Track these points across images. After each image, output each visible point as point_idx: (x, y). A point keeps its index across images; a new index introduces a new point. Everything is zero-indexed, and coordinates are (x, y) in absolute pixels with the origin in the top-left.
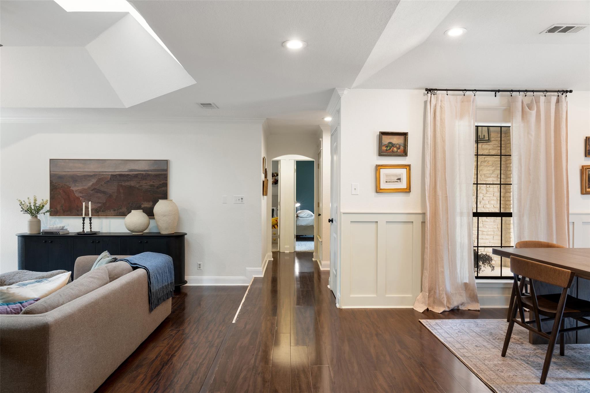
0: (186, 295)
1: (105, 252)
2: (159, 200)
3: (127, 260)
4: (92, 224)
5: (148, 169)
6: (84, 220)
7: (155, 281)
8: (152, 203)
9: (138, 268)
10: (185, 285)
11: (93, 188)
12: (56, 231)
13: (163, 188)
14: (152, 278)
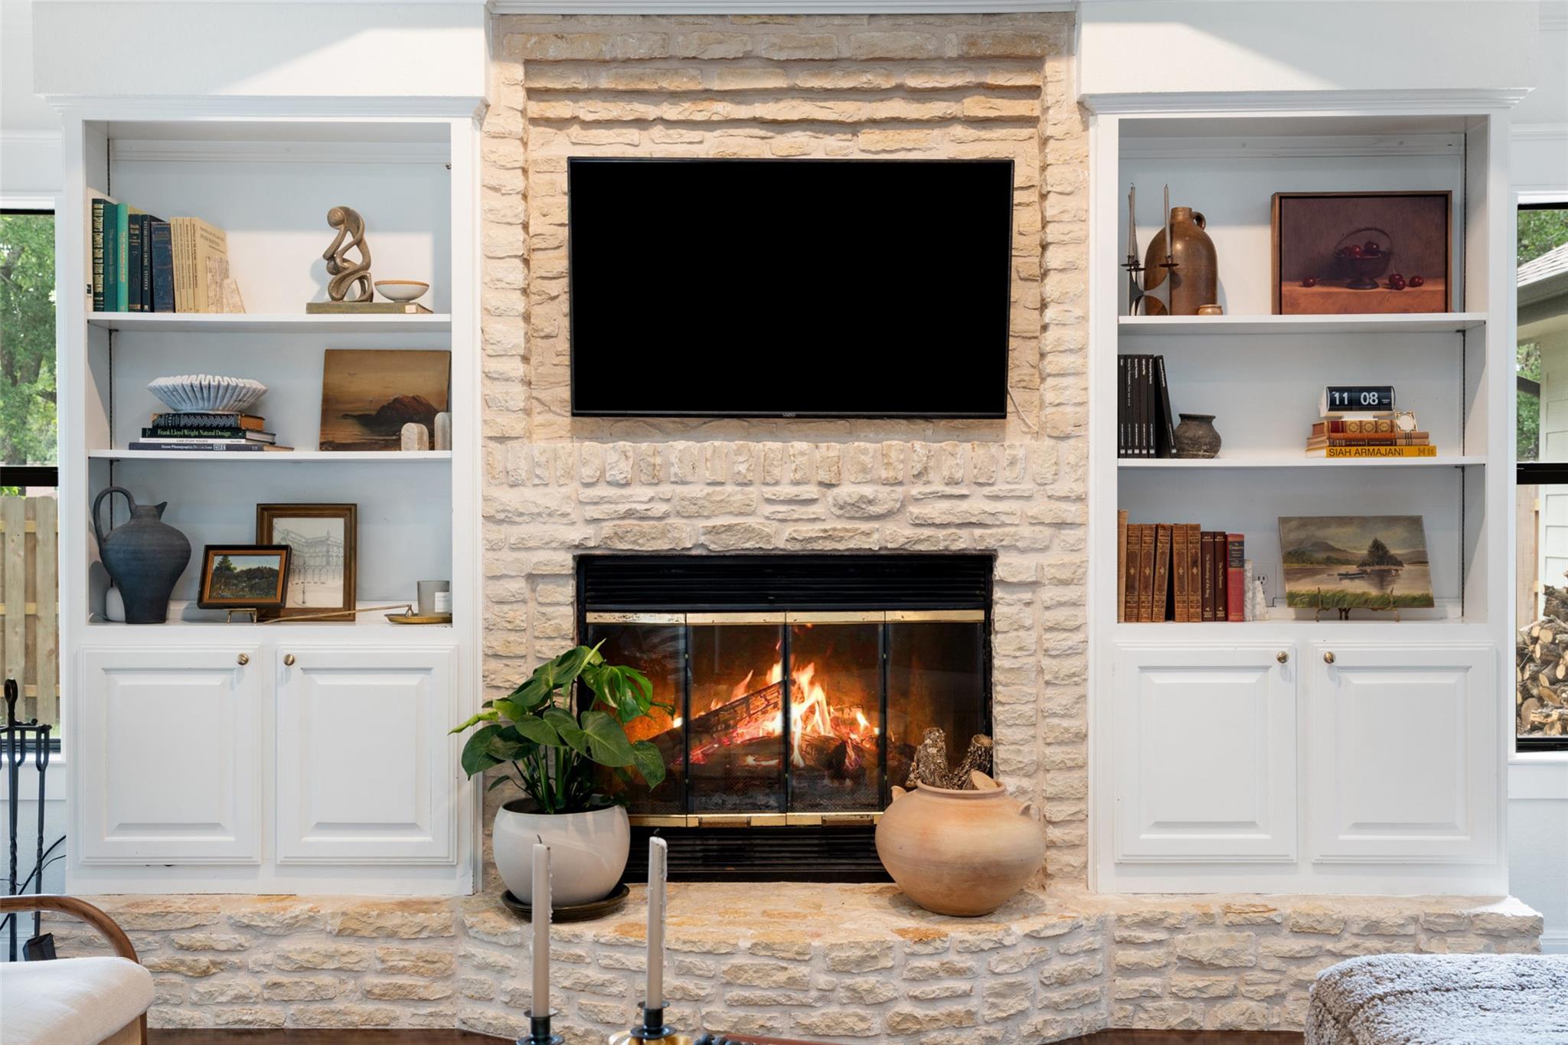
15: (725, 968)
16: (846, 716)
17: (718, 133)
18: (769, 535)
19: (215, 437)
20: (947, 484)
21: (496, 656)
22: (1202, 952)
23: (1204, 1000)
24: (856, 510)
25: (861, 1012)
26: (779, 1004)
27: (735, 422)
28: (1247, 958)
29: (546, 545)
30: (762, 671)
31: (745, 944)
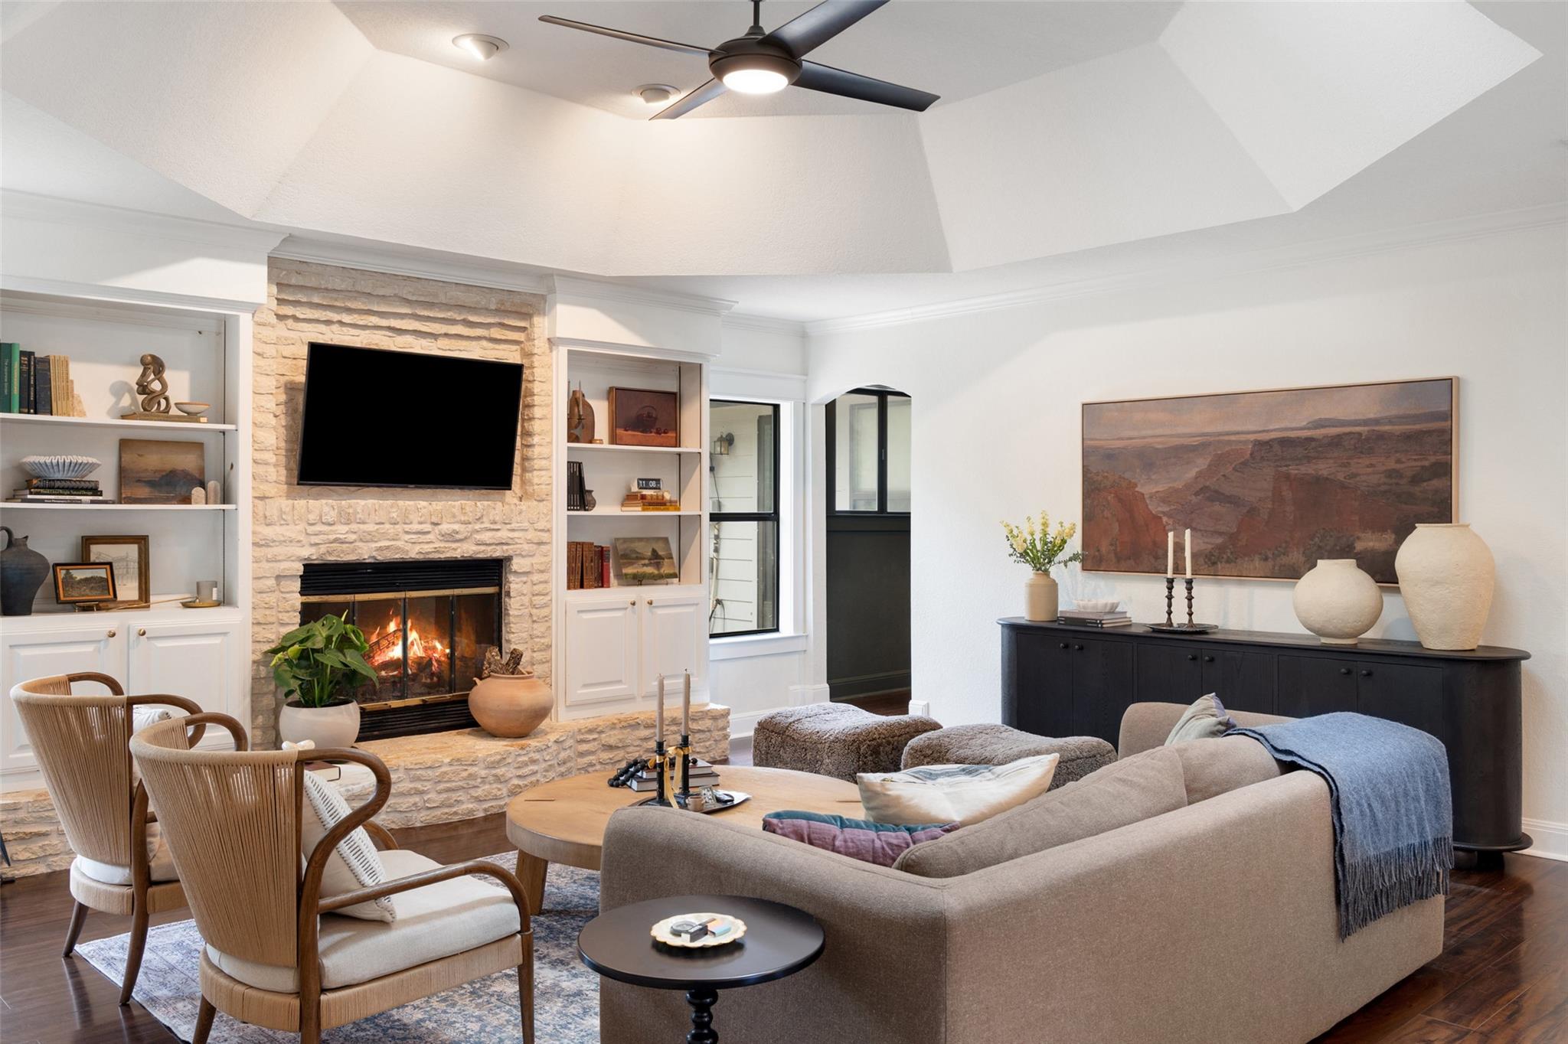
0: (1524, 890)
1: (1205, 697)
2: (1417, 525)
3: (1261, 735)
4: (1193, 601)
5: (1378, 415)
6: (1170, 589)
7: (1364, 825)
8: (1393, 536)
9: (1300, 767)
10: (1525, 852)
11: (1200, 486)
12: (1094, 617)
13: (1436, 483)
14: (1351, 811)
15: (437, 774)
16: (430, 645)
17: (367, 332)
18: (408, 551)
19: (84, 495)
20: (492, 523)
21: (259, 624)
22: (612, 741)
23: (612, 763)
24: (451, 537)
25: (499, 786)
26: (464, 788)
27: (376, 489)
28: (628, 741)
29: (288, 559)
30: (384, 626)
31: (447, 760)
